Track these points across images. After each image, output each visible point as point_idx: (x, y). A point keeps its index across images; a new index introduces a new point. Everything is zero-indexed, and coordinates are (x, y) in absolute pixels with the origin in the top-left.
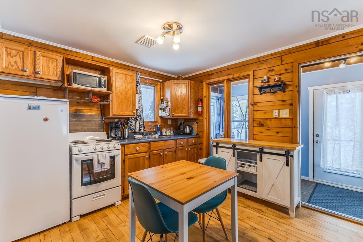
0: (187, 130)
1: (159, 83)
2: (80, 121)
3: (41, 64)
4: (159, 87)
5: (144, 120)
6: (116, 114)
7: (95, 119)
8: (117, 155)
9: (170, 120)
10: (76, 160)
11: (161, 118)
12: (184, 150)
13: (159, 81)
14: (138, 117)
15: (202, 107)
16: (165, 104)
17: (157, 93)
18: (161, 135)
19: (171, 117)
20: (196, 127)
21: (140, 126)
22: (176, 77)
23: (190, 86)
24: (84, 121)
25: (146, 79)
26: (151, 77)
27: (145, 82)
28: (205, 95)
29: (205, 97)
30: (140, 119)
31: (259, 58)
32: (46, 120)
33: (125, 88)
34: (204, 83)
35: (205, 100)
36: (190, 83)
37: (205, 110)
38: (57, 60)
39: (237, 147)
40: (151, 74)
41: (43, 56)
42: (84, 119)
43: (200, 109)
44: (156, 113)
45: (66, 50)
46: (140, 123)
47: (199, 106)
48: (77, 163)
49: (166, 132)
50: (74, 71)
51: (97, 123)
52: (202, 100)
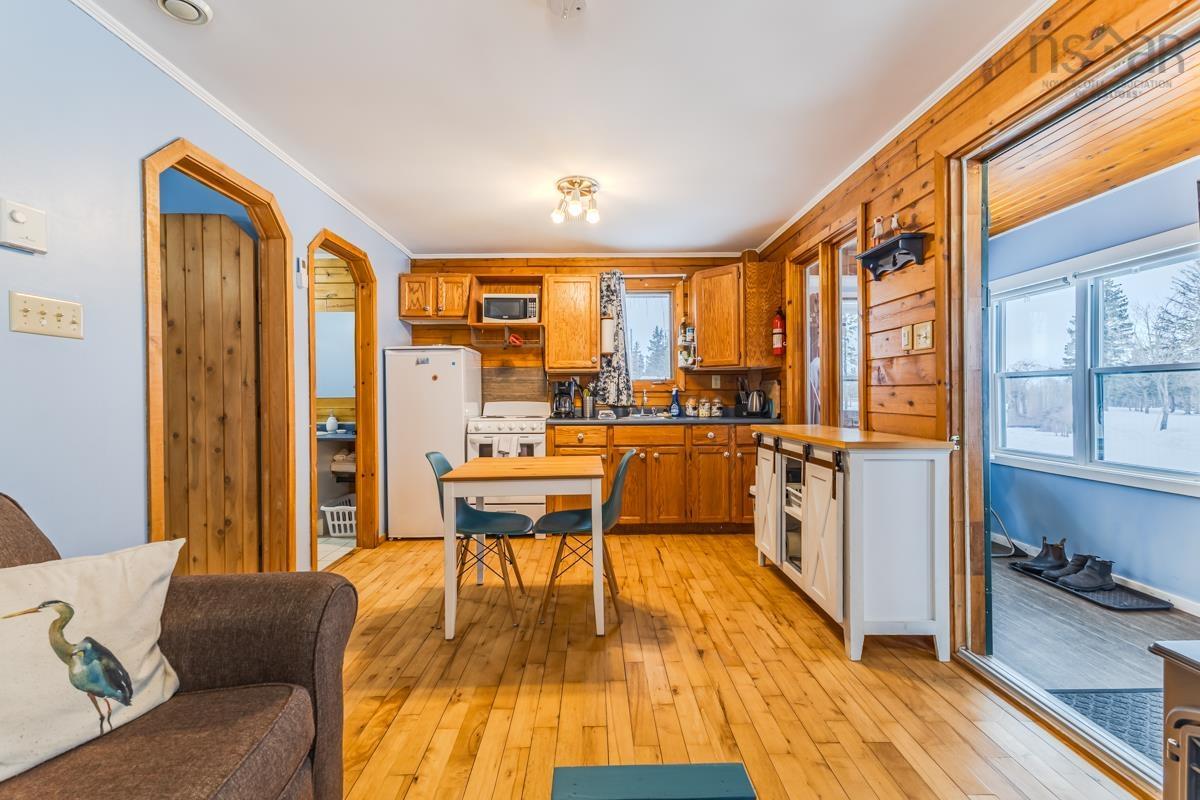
0: (754, 403)
1: (681, 283)
2: (507, 381)
3: (444, 295)
4: (679, 292)
5: (632, 377)
6: (555, 366)
7: (533, 378)
9: (719, 377)
10: (473, 443)
11: (687, 371)
12: (718, 455)
13: (681, 278)
14: (614, 371)
15: (784, 334)
16: (689, 336)
17: (675, 309)
18: (682, 414)
19: (699, 368)
20: (778, 393)
21: (619, 392)
22: (738, 254)
23: (741, 280)
24: (516, 381)
25: (641, 279)
26: (656, 272)
27: (638, 287)
28: (788, 299)
29: (790, 302)
30: (619, 375)
31: (874, 159)
32: (435, 378)
33: (573, 310)
34: (787, 262)
35: (789, 311)
36: (742, 270)
37: (790, 343)
38: (462, 283)
40: (655, 264)
41: (446, 283)
42: (514, 378)
43: (777, 342)
44: (674, 359)
45: (487, 260)
46: (618, 384)
47: (775, 331)
48: (474, 449)
49: (695, 408)
50: (486, 296)
51: (536, 385)
52: (783, 318)
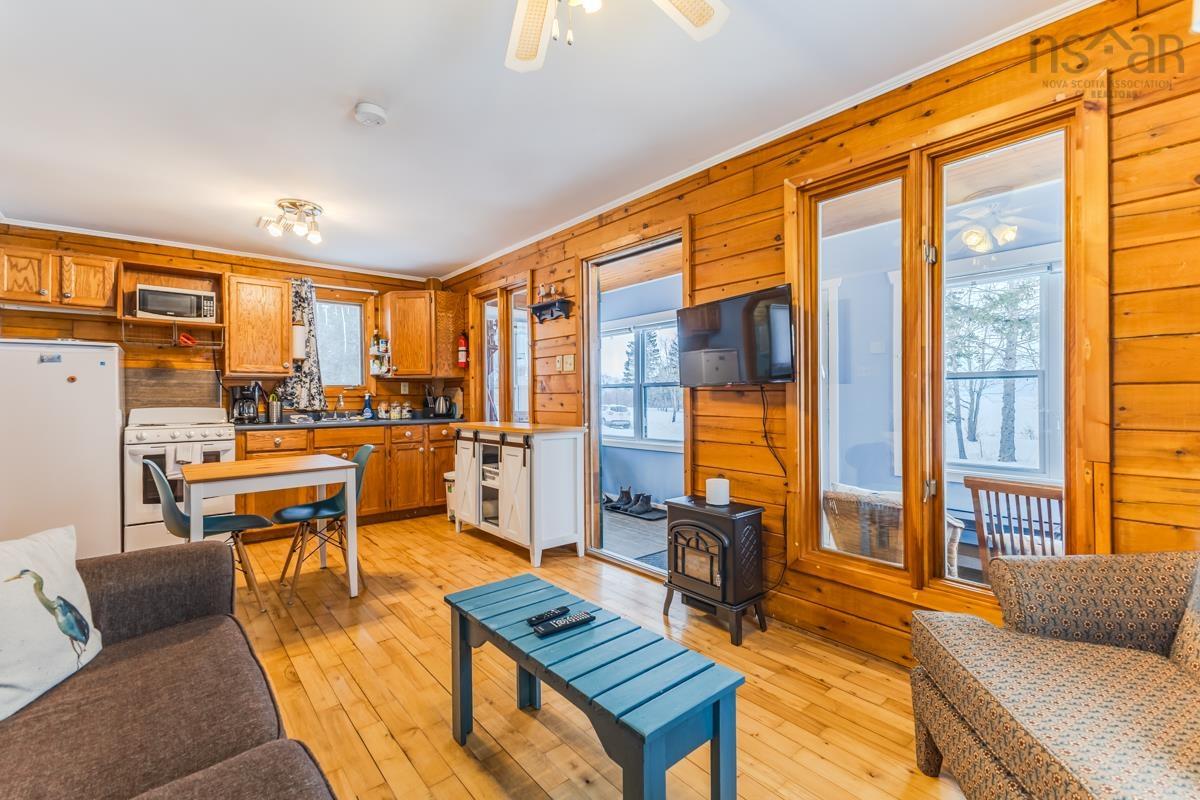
0: (441, 406)
1: (372, 298)
2: (164, 385)
3: (73, 278)
4: (370, 306)
5: (325, 382)
6: (238, 369)
7: (201, 382)
8: (226, 451)
9: (407, 384)
10: (133, 454)
11: (378, 378)
12: (414, 451)
13: (372, 294)
14: (306, 377)
15: (467, 351)
16: (382, 347)
17: (366, 321)
18: (375, 416)
19: (394, 376)
20: (461, 398)
21: (312, 397)
22: (424, 280)
23: (433, 303)
24: (175, 385)
25: (332, 290)
26: (347, 285)
27: (327, 296)
28: (471, 324)
29: (472, 328)
30: (311, 381)
32: (72, 380)
33: (261, 313)
34: (470, 296)
35: (472, 334)
36: (433, 297)
37: (472, 359)
38: (104, 269)
39: (482, 436)
40: (348, 278)
41: (77, 264)
42: (174, 381)
43: (462, 358)
44: (365, 366)
45: (133, 243)
46: (309, 390)
47: (460, 349)
48: (135, 461)
49: (387, 412)
50: (140, 286)
51: (206, 389)
52: (466, 336)
